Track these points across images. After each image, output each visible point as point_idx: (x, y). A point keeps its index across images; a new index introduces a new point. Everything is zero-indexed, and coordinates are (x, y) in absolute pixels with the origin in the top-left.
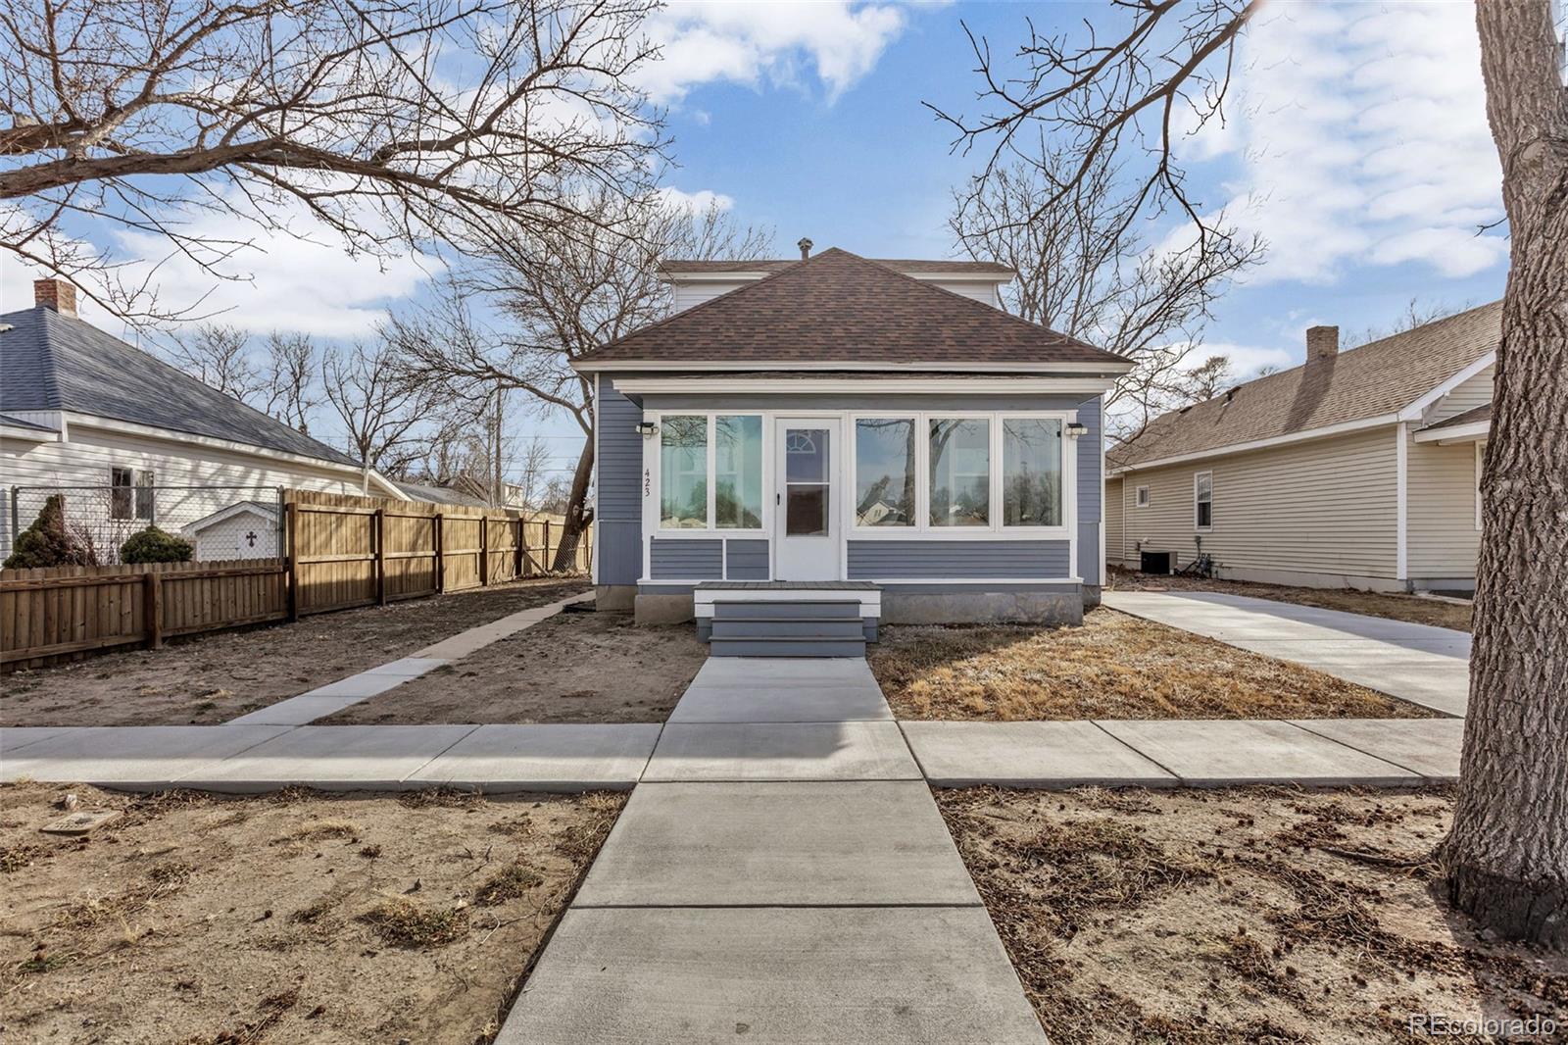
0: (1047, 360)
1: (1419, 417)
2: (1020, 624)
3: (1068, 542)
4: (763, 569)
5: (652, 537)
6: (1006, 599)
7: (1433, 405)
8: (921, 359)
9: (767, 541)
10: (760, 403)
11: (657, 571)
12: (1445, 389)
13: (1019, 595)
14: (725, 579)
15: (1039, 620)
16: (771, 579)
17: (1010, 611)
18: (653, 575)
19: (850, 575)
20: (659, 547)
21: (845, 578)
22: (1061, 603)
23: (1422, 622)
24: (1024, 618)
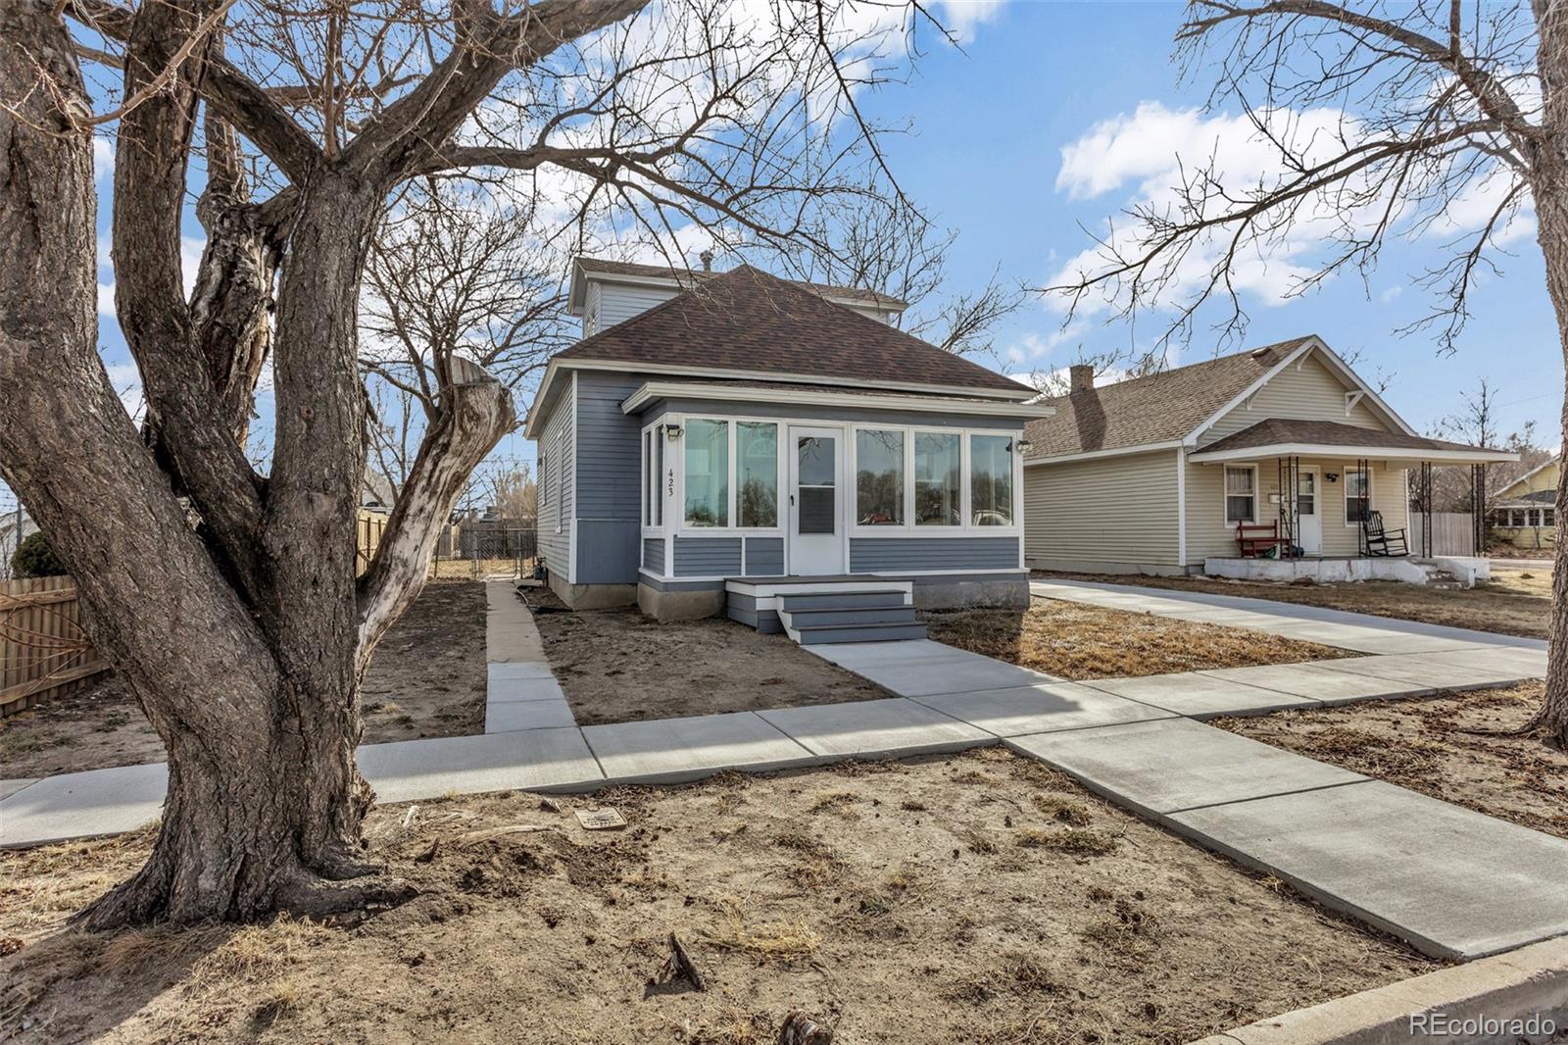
0: (974, 386)
1: (1195, 443)
2: (987, 607)
3: (1017, 539)
4: (779, 565)
5: (675, 536)
6: (975, 586)
7: (1200, 436)
8: (878, 378)
9: (782, 539)
10: (776, 411)
11: (681, 569)
12: (1209, 423)
13: (985, 583)
14: (743, 575)
15: (999, 604)
16: (785, 575)
17: (978, 598)
18: (677, 573)
19: (852, 569)
20: (683, 545)
21: (847, 572)
22: (1015, 589)
23: (1239, 596)
24: (988, 603)
